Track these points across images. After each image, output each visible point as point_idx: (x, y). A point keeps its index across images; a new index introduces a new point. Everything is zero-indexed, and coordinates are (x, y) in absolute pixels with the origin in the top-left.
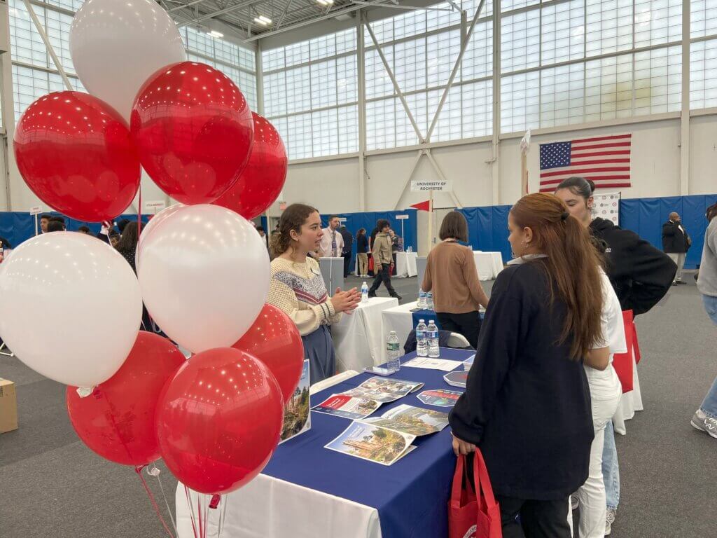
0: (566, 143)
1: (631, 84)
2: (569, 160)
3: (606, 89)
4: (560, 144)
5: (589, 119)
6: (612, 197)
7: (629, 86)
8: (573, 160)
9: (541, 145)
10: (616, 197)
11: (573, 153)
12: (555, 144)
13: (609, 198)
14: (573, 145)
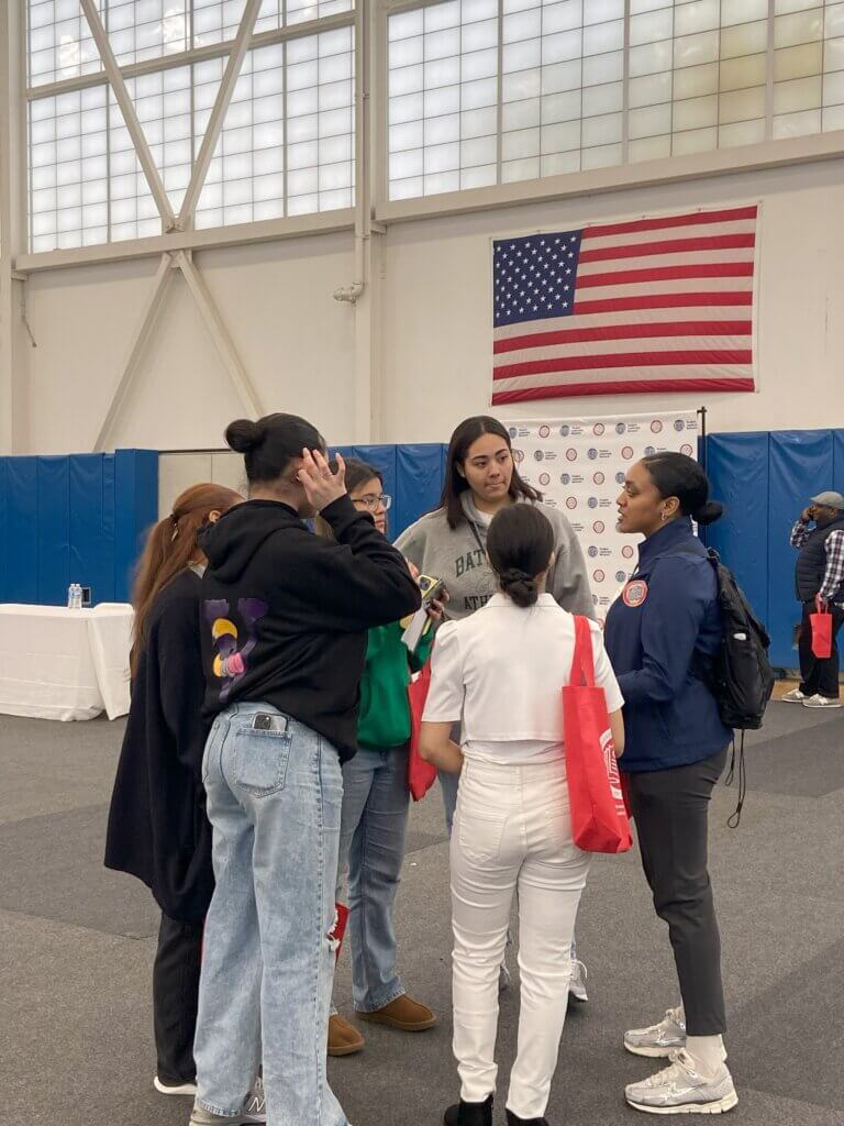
0: (565, 236)
1: (762, 29)
2: (569, 296)
3: (691, 51)
4: (550, 238)
5: (639, 153)
6: (679, 425)
7: (756, 37)
8: (582, 295)
9: (496, 244)
10: (692, 425)
11: (584, 270)
12: (534, 240)
13: (668, 427)
14: (587, 245)
